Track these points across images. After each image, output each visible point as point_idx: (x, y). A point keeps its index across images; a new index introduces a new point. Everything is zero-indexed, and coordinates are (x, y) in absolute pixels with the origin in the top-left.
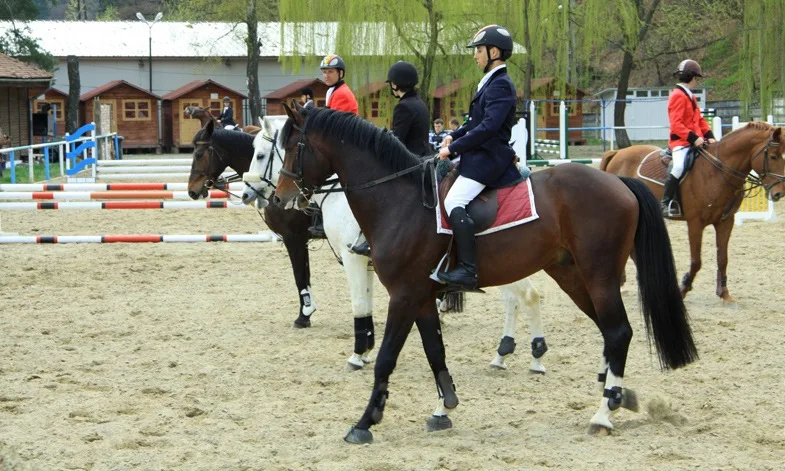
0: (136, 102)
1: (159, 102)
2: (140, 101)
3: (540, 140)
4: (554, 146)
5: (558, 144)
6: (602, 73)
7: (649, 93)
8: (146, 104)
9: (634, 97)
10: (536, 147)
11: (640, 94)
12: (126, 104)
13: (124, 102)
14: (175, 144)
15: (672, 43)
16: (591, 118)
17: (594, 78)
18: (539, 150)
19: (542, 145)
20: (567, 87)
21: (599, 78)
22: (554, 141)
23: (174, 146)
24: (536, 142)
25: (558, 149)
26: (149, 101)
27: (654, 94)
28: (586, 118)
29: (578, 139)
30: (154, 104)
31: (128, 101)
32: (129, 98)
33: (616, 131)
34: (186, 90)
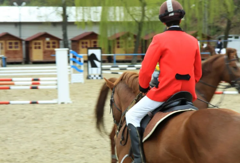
0: (13, 42)
1: (24, 42)
2: (15, 41)
9: (233, 39)
11: (236, 37)
13: (8, 42)
14: (31, 60)
26: (19, 42)
30: (21, 43)
31: (10, 41)
34: (35, 35)
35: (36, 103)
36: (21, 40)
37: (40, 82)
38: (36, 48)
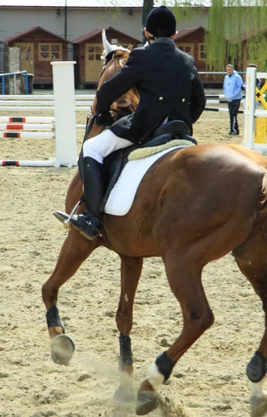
0: (50, 45)
1: (69, 46)
2: (53, 44)
8: (58, 47)
12: (42, 46)
13: (40, 45)
14: (81, 81)
23: (80, 83)
26: (60, 45)
30: (65, 48)
31: (43, 44)
32: (44, 42)
34: (91, 35)
35: (15, 164)
36: (64, 42)
37: (24, 125)
38: (91, 58)
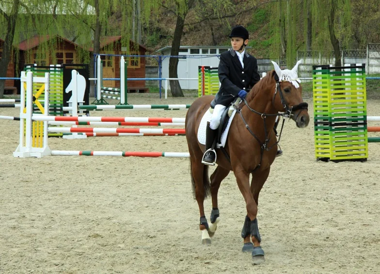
3: (105, 88)
4: (116, 93)
5: (119, 92)
6: (167, 33)
7: (201, 51)
9: (188, 53)
10: (102, 93)
11: (193, 51)
15: (215, 10)
16: (154, 70)
17: (161, 37)
18: (104, 96)
19: (107, 92)
20: (131, 44)
21: (165, 37)
22: (116, 89)
24: (102, 89)
25: (119, 95)
27: (205, 52)
28: (150, 70)
29: (142, 87)
33: (171, 81)
